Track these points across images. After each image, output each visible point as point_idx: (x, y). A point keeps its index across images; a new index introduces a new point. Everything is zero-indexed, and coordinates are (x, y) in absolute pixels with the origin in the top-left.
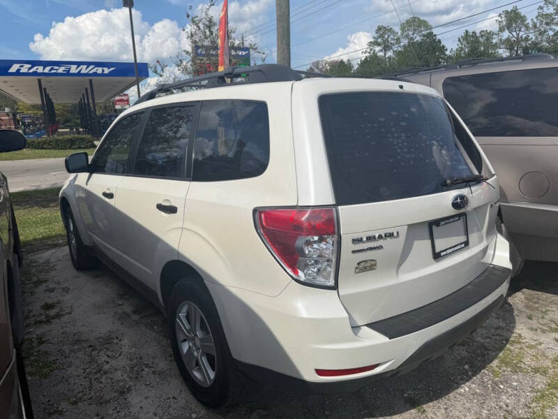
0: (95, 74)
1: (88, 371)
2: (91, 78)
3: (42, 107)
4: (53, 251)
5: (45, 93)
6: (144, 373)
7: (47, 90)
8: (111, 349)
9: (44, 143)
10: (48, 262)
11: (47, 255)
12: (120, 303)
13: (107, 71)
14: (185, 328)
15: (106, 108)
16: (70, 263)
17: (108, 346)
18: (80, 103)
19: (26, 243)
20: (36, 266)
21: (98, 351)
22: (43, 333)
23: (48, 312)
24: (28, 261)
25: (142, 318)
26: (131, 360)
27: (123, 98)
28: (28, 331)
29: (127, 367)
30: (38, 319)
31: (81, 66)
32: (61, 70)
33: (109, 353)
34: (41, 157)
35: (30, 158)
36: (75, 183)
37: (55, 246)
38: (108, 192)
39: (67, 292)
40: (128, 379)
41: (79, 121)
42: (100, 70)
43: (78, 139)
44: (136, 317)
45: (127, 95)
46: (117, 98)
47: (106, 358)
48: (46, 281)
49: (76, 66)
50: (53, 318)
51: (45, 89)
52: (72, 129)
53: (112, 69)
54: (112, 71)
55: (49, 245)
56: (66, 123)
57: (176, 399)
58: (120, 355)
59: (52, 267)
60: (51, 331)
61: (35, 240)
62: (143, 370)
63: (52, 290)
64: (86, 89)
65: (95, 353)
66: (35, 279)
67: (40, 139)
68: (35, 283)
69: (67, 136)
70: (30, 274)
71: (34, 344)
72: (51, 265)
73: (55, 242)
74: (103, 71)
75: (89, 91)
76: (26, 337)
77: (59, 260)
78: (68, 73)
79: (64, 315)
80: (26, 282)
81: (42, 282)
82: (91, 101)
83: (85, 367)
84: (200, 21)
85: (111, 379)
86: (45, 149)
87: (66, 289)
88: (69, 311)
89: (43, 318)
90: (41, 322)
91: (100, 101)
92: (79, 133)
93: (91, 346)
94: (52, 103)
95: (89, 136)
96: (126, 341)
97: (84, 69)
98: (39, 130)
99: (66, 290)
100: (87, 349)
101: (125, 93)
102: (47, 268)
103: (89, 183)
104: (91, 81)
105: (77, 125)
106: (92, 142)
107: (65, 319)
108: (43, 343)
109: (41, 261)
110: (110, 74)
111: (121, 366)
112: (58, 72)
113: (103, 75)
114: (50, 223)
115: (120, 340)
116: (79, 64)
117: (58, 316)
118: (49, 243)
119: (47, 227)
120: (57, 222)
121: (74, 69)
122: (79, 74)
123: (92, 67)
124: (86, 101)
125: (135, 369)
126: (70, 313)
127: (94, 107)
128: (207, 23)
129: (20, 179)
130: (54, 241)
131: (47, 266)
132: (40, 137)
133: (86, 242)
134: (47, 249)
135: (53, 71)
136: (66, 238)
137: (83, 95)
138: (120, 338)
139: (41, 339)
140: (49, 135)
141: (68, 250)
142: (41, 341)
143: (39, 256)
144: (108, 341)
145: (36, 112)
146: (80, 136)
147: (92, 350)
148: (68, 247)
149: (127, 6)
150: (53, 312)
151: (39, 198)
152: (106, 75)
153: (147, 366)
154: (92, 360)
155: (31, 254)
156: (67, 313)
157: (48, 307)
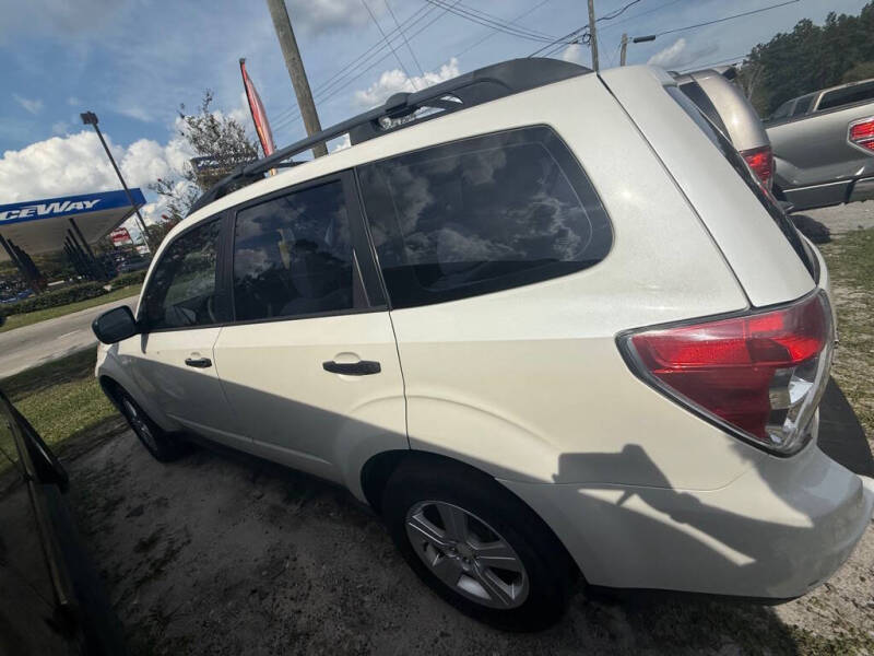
0: (75, 211)
1: (275, 644)
2: (70, 216)
3: (15, 263)
4: (113, 444)
5: (13, 247)
6: (367, 606)
7: (13, 241)
8: (290, 583)
9: (35, 303)
10: (111, 465)
11: (104, 454)
12: (258, 493)
13: (89, 205)
14: (436, 537)
15: (102, 248)
16: (147, 456)
17: (282, 578)
18: (67, 250)
19: (63, 446)
20: (95, 478)
21: (270, 597)
22: (160, 600)
23: (149, 555)
24: (76, 475)
25: (302, 506)
26: (334, 590)
27: (120, 232)
28: (129, 608)
29: (334, 607)
30: (139, 575)
31: (52, 205)
32: (24, 213)
33: (291, 592)
34: (37, 321)
35: (21, 326)
36: (119, 353)
37: (111, 435)
38: (195, 358)
39: (166, 505)
40: (349, 631)
41: (72, 269)
42: (80, 206)
43: (81, 289)
44: (294, 508)
45: (124, 229)
46: (113, 234)
47: (293, 605)
48: (122, 499)
49: (44, 206)
50: (164, 562)
51: (9, 241)
52: (66, 279)
53: (95, 202)
54: (96, 204)
55: (100, 438)
56: (56, 275)
57: (448, 635)
58: (310, 588)
59: (122, 471)
60: (171, 588)
61: (75, 435)
62: (363, 602)
63: (139, 512)
64: (69, 231)
65: (268, 601)
66: (101, 502)
67: (27, 301)
68: (105, 509)
69: (65, 289)
70: (90, 495)
71: (153, 632)
72: (118, 468)
73: (108, 431)
74: (84, 206)
75: (74, 232)
76: (132, 621)
77: (129, 456)
78: (36, 216)
79: (180, 548)
80: (89, 512)
81: (117, 503)
82: (81, 244)
83: (267, 641)
84: (200, 121)
85: (324, 644)
86: (40, 309)
87: (164, 502)
88: (185, 540)
89: (146, 568)
90: (146, 579)
91: (93, 241)
92: (79, 281)
93: (254, 592)
94: (27, 255)
95: (94, 283)
96: (305, 560)
97: (57, 208)
98: (21, 289)
99: (162, 503)
100: (251, 599)
101: (122, 226)
102: (112, 476)
103: (147, 350)
104: (71, 220)
105: (71, 274)
106: (101, 288)
107: (186, 554)
108: (168, 619)
109: (100, 467)
110: (94, 208)
111: (324, 611)
112: (21, 216)
113: (85, 210)
114: (87, 402)
115: (295, 560)
116: (47, 203)
117: (172, 554)
118: (100, 433)
119: (85, 408)
120: (98, 398)
121: (42, 210)
122: (52, 214)
123: (66, 204)
124: (74, 245)
125: (349, 604)
126: (189, 542)
127: (89, 250)
128: (210, 123)
129: (17, 355)
130: (106, 429)
131: (113, 472)
132: (26, 297)
133: (169, 428)
134: (101, 445)
135: (12, 217)
136: (124, 418)
137: (67, 238)
138: (291, 557)
139: (161, 613)
140: (38, 294)
141: (135, 435)
142: (163, 619)
143: (93, 459)
144: (276, 568)
145: (7, 270)
146: (83, 285)
147: (261, 599)
148: (132, 431)
149: (89, 123)
150: (159, 551)
151: (54, 372)
152: (90, 210)
153: (363, 591)
154: (272, 619)
155: (79, 460)
156: (183, 544)
157: (146, 546)
